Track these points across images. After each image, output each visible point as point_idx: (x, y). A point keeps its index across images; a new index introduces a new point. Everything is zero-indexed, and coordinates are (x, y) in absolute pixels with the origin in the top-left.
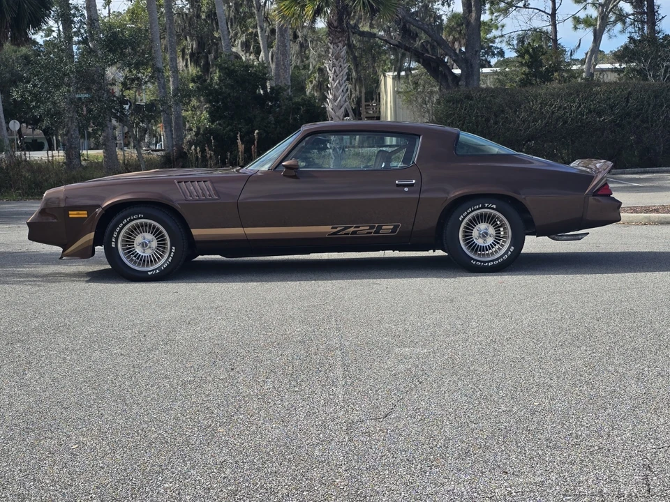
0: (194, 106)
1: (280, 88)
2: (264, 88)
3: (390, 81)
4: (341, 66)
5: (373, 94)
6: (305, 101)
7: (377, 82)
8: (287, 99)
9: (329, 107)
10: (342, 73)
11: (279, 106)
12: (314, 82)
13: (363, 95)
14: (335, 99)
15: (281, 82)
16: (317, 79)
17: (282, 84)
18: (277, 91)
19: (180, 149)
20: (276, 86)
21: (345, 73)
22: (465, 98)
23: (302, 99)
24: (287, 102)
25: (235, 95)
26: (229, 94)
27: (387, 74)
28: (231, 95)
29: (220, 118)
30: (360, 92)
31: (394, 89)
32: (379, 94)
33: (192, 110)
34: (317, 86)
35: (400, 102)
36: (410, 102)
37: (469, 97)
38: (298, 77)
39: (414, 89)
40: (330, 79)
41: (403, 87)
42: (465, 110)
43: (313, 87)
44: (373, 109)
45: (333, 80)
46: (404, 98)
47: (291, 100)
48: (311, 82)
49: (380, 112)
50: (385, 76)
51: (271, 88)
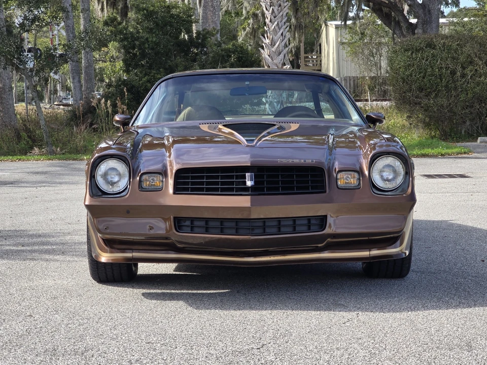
0: (112, 57)
1: (208, 32)
2: (189, 31)
3: (332, 31)
4: (280, 5)
5: (313, 45)
6: (236, 47)
7: (318, 32)
8: (215, 45)
9: (265, 53)
10: (281, 13)
11: (206, 54)
12: (248, 29)
13: (302, 45)
14: (273, 44)
15: (209, 25)
16: (250, 26)
17: (210, 28)
18: (204, 36)
19: (88, 102)
20: (203, 30)
21: (285, 14)
22: (426, 47)
23: (233, 45)
24: (215, 48)
25: (154, 39)
26: (147, 39)
27: (329, 23)
28: (150, 40)
29: (136, 66)
30: (300, 41)
31: (337, 39)
32: (320, 45)
33: (110, 61)
34: (251, 34)
35: (344, 53)
36: (355, 54)
37: (430, 45)
38: (230, 25)
39: (360, 39)
40: (267, 21)
41: (347, 37)
42: (427, 60)
43: (246, 35)
44: (313, 61)
45: (271, 21)
46: (349, 49)
47: (220, 46)
48: (244, 29)
49: (321, 64)
50: (326, 25)
51: (198, 33)
